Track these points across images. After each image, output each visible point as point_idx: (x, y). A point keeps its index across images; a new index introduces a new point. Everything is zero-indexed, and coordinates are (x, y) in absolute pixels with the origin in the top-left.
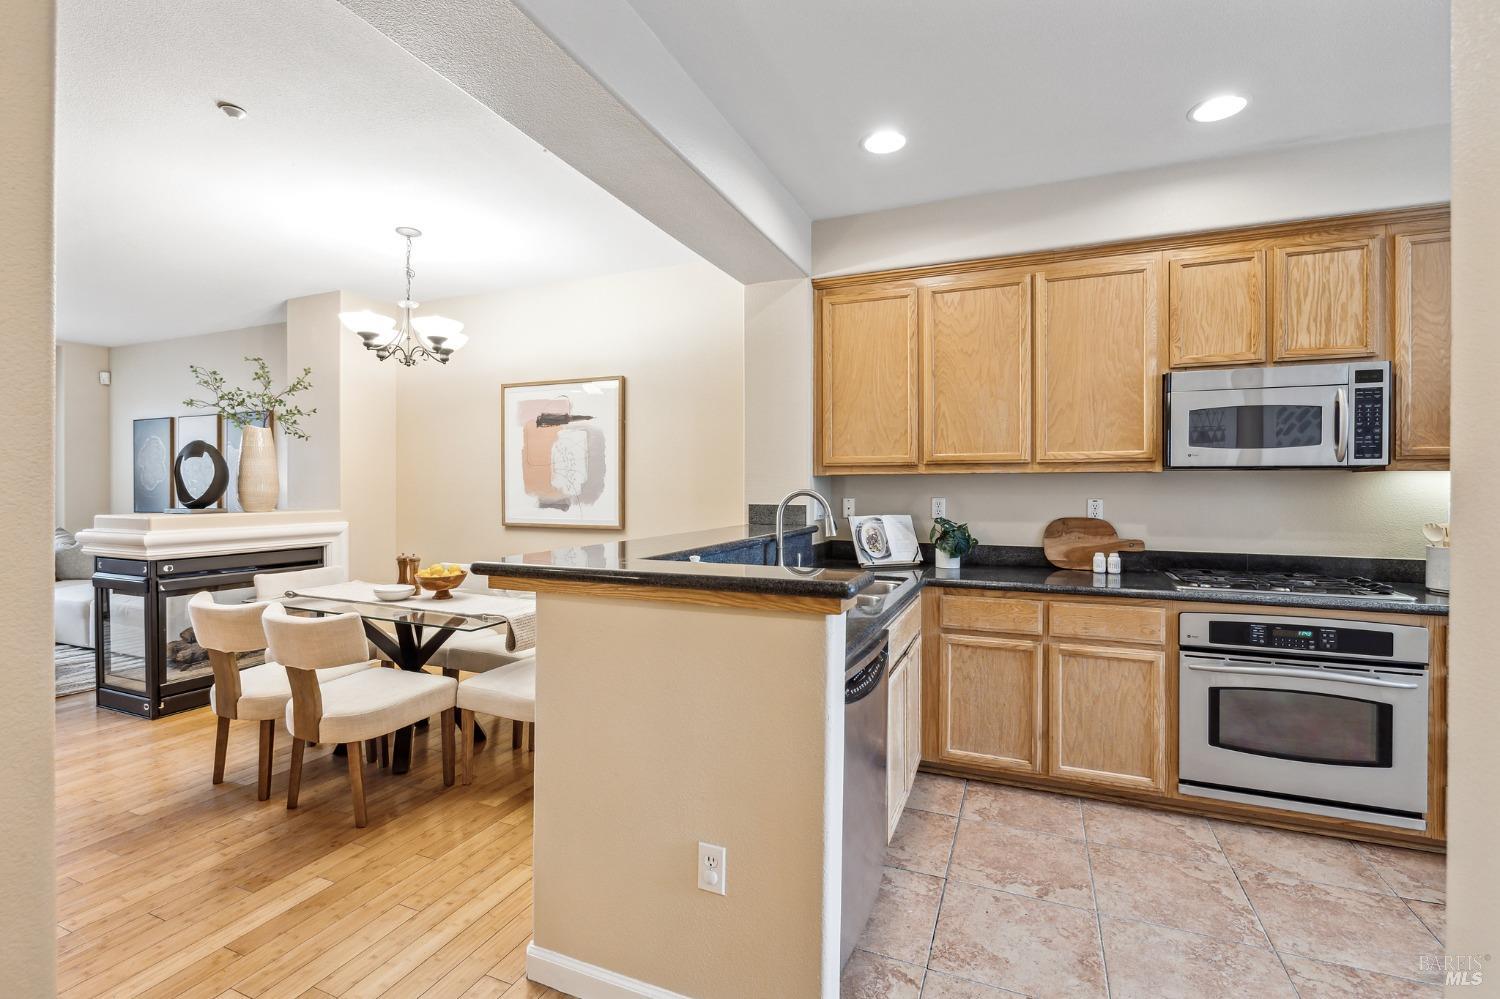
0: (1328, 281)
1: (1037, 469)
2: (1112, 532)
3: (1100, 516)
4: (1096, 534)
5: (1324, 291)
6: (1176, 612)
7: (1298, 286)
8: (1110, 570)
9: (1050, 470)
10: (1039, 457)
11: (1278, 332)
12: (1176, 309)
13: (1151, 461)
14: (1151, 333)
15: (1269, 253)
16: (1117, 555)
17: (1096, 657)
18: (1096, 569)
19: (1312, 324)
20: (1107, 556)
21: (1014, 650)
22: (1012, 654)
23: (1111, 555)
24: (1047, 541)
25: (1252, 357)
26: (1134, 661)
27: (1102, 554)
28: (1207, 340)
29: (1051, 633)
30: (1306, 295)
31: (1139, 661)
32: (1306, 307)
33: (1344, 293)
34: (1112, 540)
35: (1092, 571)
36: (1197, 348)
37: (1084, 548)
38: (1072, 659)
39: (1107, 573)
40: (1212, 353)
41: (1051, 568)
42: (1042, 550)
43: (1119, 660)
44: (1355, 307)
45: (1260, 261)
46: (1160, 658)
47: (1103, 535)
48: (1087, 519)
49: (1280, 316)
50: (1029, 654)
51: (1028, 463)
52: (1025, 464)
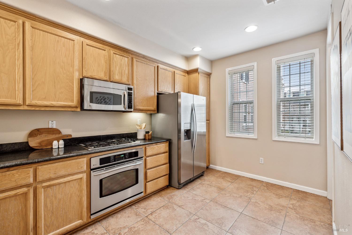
0: (122, 63)
1: (26, 108)
2: (60, 132)
3: (54, 127)
4: (53, 134)
5: (121, 66)
6: (89, 158)
7: (116, 62)
8: (60, 147)
9: (33, 109)
10: (27, 103)
11: (112, 74)
12: (85, 58)
13: (76, 107)
14: (77, 63)
15: (110, 51)
16: (63, 141)
17: (59, 184)
18: (54, 147)
19: (119, 74)
20: (58, 142)
21: (16, 195)
22: (14, 198)
23: (60, 141)
24: (29, 139)
25: (105, 79)
26: (75, 180)
27: (57, 141)
28: (94, 70)
29: (37, 181)
30: (117, 65)
31: (77, 179)
32: (117, 69)
33: (125, 68)
34: (60, 135)
35: (52, 148)
36: (91, 72)
37: (48, 140)
38: (49, 189)
39: (59, 148)
40: (95, 75)
41: (32, 150)
42: (27, 143)
43: (69, 181)
44: (127, 72)
45: (107, 52)
46: (84, 176)
47: (56, 134)
48: (49, 128)
49: (112, 69)
50: (26, 194)
51: (21, 105)
52: (19, 105)
